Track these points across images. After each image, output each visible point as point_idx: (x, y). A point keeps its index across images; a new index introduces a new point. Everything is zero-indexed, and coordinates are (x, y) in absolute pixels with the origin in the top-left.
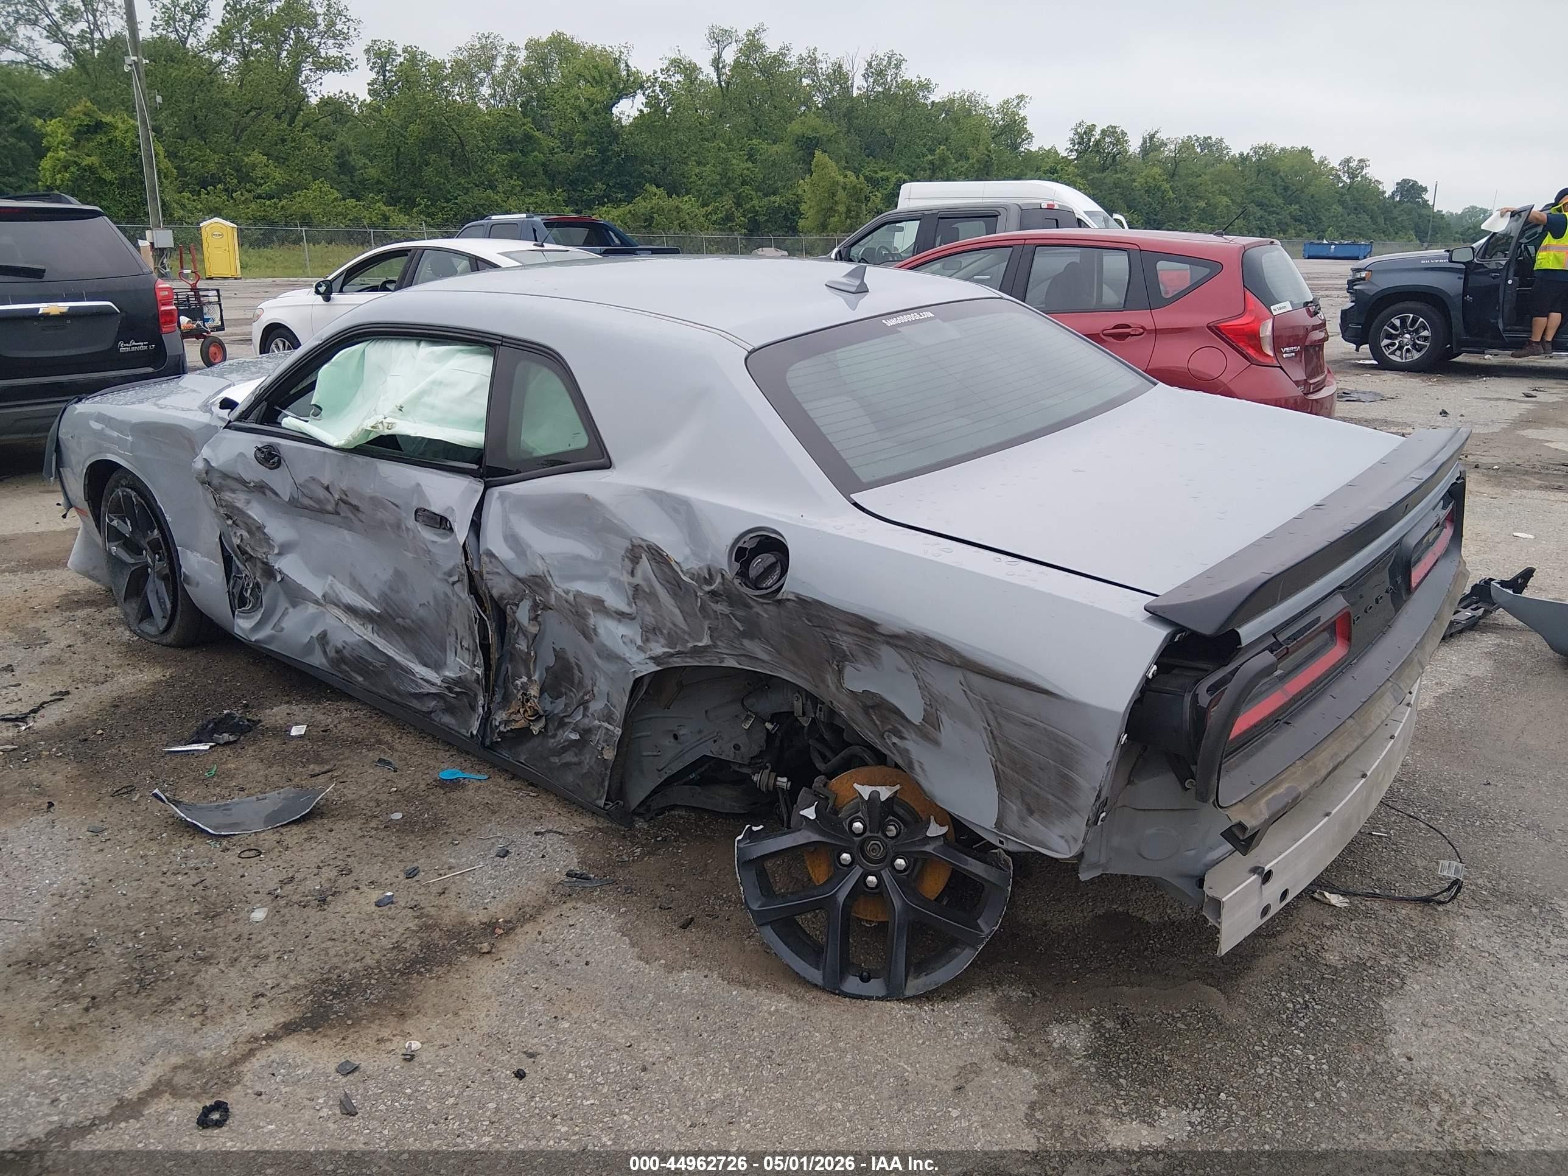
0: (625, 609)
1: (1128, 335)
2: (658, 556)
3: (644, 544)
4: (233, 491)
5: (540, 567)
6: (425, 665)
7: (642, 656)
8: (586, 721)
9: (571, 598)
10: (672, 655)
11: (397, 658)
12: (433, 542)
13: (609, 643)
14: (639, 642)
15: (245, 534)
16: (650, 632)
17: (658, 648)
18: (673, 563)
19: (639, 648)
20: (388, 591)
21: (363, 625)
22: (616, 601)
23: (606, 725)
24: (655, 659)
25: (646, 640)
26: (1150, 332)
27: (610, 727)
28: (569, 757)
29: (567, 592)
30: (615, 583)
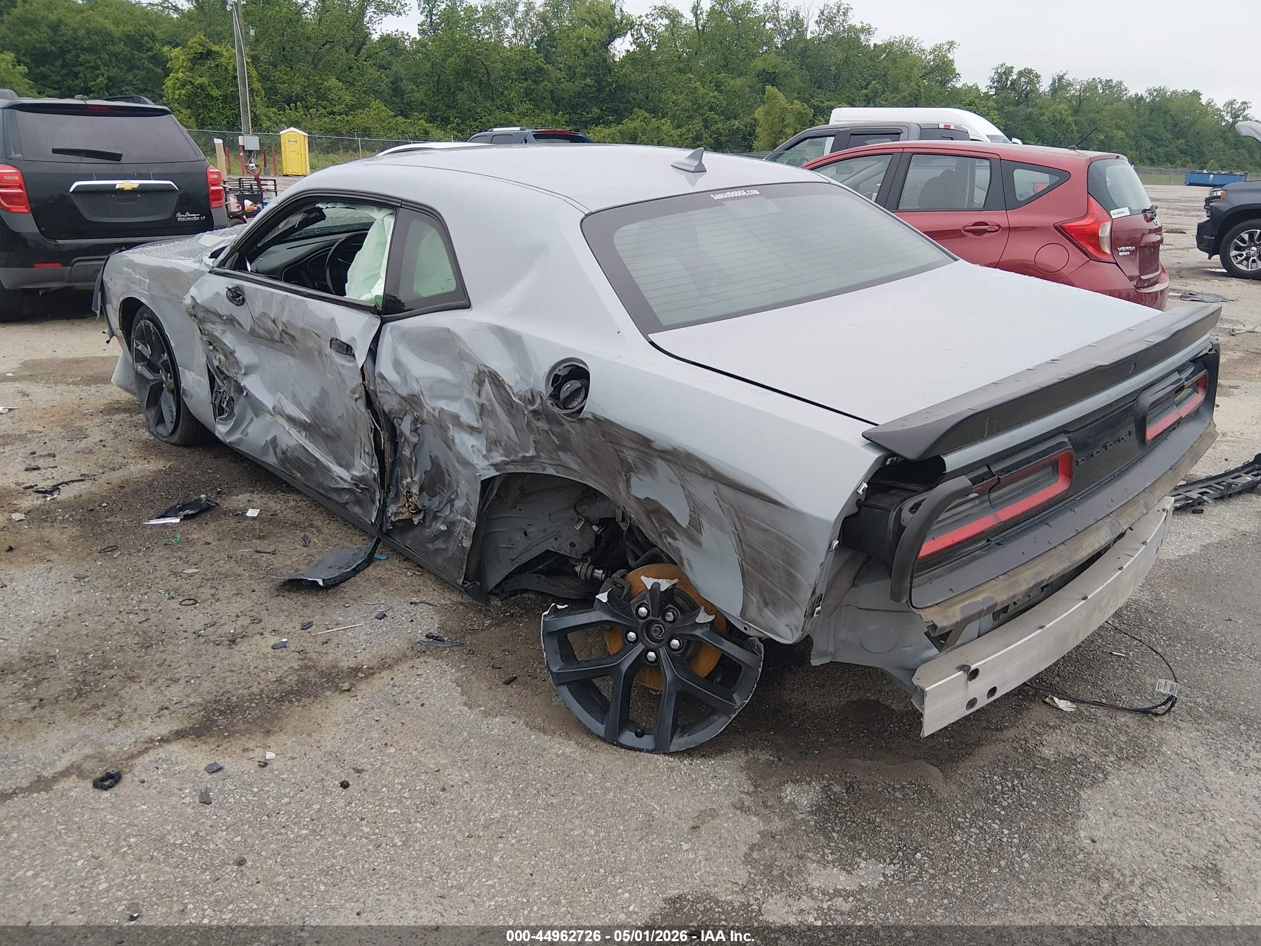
0: (475, 424)
1: (986, 231)
2: (496, 380)
3: (486, 370)
4: (213, 323)
5: (416, 388)
6: (340, 465)
7: (486, 463)
8: (452, 515)
9: (436, 414)
10: (507, 463)
11: (322, 459)
12: (343, 366)
13: (462, 452)
14: (484, 452)
15: (223, 358)
16: (493, 443)
17: (498, 458)
18: (507, 386)
19: (484, 456)
20: (316, 406)
21: (299, 432)
22: (469, 417)
23: (465, 519)
24: (495, 466)
25: (489, 450)
26: (1004, 229)
27: (469, 521)
28: (439, 544)
29: (434, 409)
30: (469, 402)
